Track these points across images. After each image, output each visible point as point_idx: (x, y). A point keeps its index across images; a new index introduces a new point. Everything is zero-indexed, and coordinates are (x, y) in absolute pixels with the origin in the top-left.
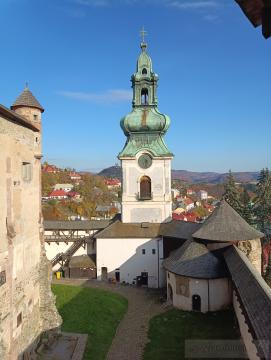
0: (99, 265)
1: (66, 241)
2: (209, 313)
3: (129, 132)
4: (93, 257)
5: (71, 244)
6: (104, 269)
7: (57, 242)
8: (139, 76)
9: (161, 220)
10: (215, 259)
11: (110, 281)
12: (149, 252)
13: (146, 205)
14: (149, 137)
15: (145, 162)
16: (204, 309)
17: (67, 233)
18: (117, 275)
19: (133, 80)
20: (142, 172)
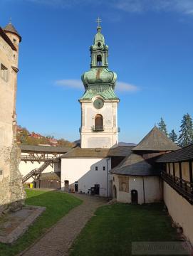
0: (63, 179)
1: (39, 161)
2: (144, 204)
3: (88, 84)
4: (59, 174)
5: (42, 163)
6: (67, 182)
7: (32, 161)
8: (95, 47)
9: (109, 147)
10: (149, 165)
11: (71, 191)
12: (100, 168)
13: (99, 135)
14: (102, 87)
15: (99, 104)
16: (140, 201)
17: (40, 155)
18: (76, 186)
19: (91, 50)
20: (96, 112)
